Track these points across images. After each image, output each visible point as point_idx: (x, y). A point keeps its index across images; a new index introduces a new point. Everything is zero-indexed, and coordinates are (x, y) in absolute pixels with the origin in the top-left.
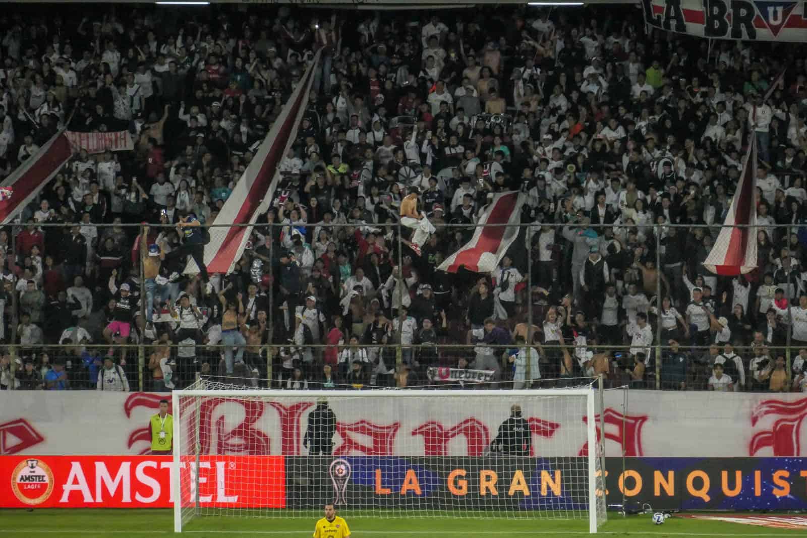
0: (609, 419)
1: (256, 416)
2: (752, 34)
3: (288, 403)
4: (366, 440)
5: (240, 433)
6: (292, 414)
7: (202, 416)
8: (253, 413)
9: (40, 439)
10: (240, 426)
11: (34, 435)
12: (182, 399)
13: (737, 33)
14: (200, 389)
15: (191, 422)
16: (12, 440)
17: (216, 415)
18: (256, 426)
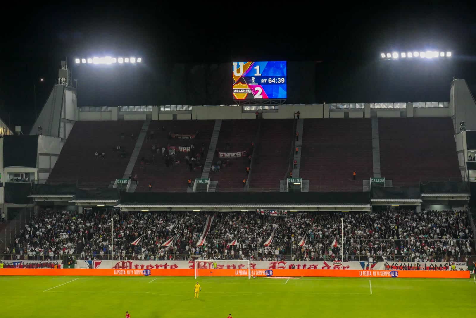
0: (251, 264)
2: (270, 215)
3: (210, 262)
4: (220, 267)
6: (210, 264)
9: (177, 267)
10: (204, 265)
12: (196, 262)
13: (268, 214)
15: (197, 264)
16: (174, 267)
17: (200, 264)
18: (206, 265)
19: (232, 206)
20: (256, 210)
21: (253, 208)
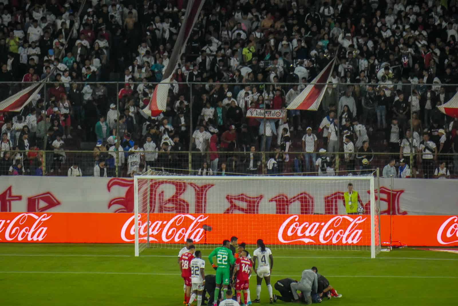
0: (382, 192)
1: (182, 191)
3: (200, 184)
4: (243, 205)
5: (173, 201)
6: (202, 191)
7: (151, 190)
8: (180, 190)
9: (58, 203)
10: (173, 197)
11: (55, 201)
12: (140, 181)
14: (150, 175)
15: (145, 193)
16: (42, 204)
17: (159, 191)
18: (182, 197)
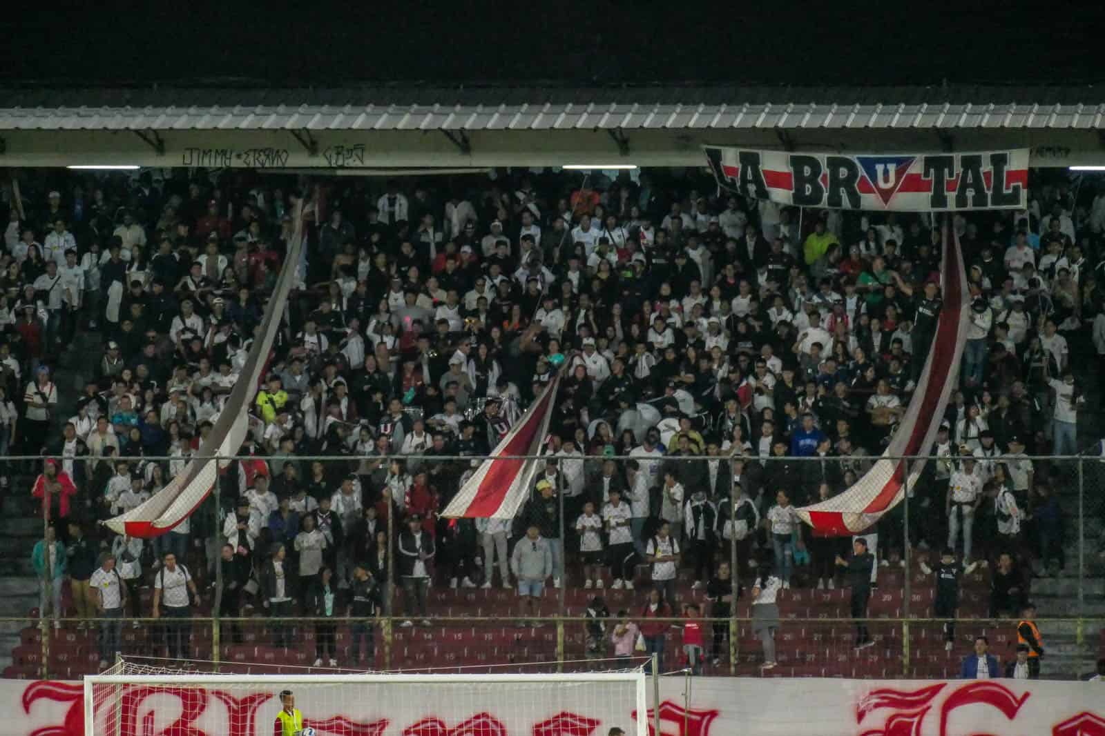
1: (197, 710)
2: (855, 199)
3: (239, 694)
5: (176, 732)
6: (244, 710)
7: (125, 710)
8: (193, 707)
10: (176, 724)
12: (98, 688)
14: (121, 674)
15: (110, 718)
17: (142, 710)
18: (197, 724)
19: (473, 120)
20: (715, 157)
21: (684, 139)
